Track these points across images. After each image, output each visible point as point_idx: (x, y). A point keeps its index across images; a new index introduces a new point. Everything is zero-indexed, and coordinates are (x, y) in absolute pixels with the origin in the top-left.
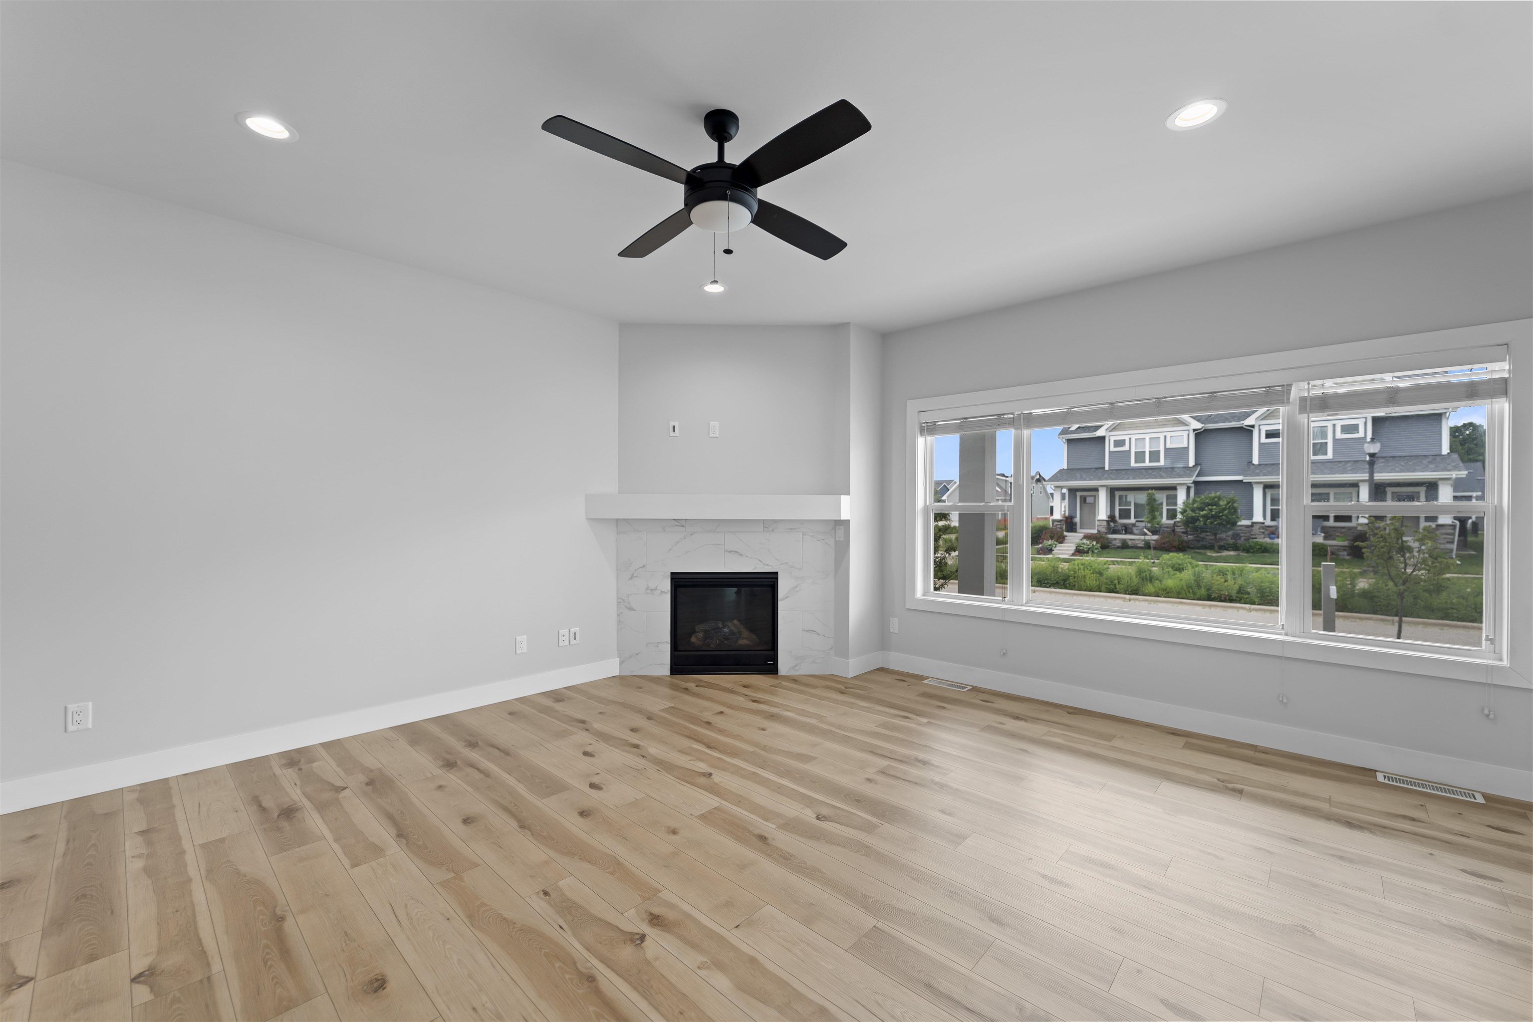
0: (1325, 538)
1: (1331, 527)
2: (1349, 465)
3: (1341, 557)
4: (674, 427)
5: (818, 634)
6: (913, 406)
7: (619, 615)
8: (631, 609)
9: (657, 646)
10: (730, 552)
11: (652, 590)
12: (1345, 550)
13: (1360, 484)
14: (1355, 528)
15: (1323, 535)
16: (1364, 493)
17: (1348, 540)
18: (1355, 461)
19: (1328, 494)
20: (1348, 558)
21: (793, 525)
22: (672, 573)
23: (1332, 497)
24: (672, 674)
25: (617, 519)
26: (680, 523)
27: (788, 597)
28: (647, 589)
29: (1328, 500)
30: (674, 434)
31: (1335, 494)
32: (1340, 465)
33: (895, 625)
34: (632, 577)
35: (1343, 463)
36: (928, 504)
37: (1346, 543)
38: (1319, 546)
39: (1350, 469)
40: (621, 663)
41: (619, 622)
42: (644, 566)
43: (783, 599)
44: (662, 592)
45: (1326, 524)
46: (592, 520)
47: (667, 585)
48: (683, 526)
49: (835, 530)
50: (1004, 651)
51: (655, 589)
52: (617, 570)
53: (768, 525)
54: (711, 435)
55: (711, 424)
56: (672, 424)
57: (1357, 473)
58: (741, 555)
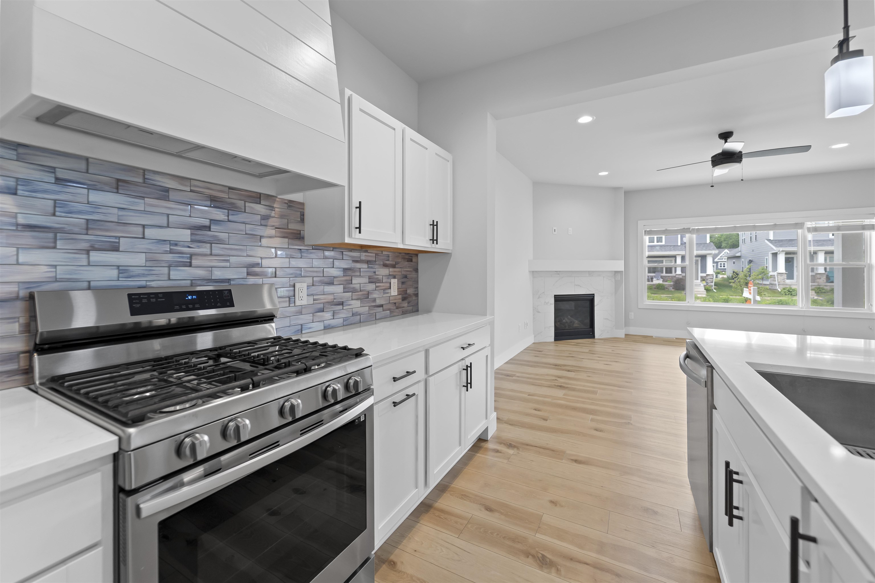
0: (663, 281)
1: (664, 276)
2: (672, 247)
3: (670, 290)
4: (555, 230)
5: (609, 320)
6: (641, 223)
7: (533, 315)
8: (539, 312)
9: (549, 328)
10: (577, 285)
11: (547, 303)
12: (671, 287)
13: (677, 256)
14: (675, 277)
15: (662, 280)
16: (679, 260)
17: (673, 282)
18: (674, 246)
19: (663, 261)
20: (673, 290)
21: (599, 273)
22: (555, 295)
23: (664, 262)
24: (555, 341)
25: (533, 271)
26: (557, 272)
27: (598, 305)
28: (545, 302)
29: (663, 263)
30: (554, 233)
31: (666, 261)
32: (668, 247)
33: (632, 315)
34: (539, 298)
35: (669, 246)
37: (672, 283)
38: (661, 285)
39: (672, 249)
40: (535, 337)
41: (534, 318)
42: (544, 292)
43: (596, 306)
44: (551, 304)
45: (662, 275)
46: (529, 271)
47: (553, 301)
48: (558, 274)
49: (615, 275)
50: (689, 322)
51: (548, 303)
52: (533, 294)
53: (590, 273)
54: (569, 234)
55: (569, 229)
56: (554, 228)
57: (675, 251)
58: (581, 287)
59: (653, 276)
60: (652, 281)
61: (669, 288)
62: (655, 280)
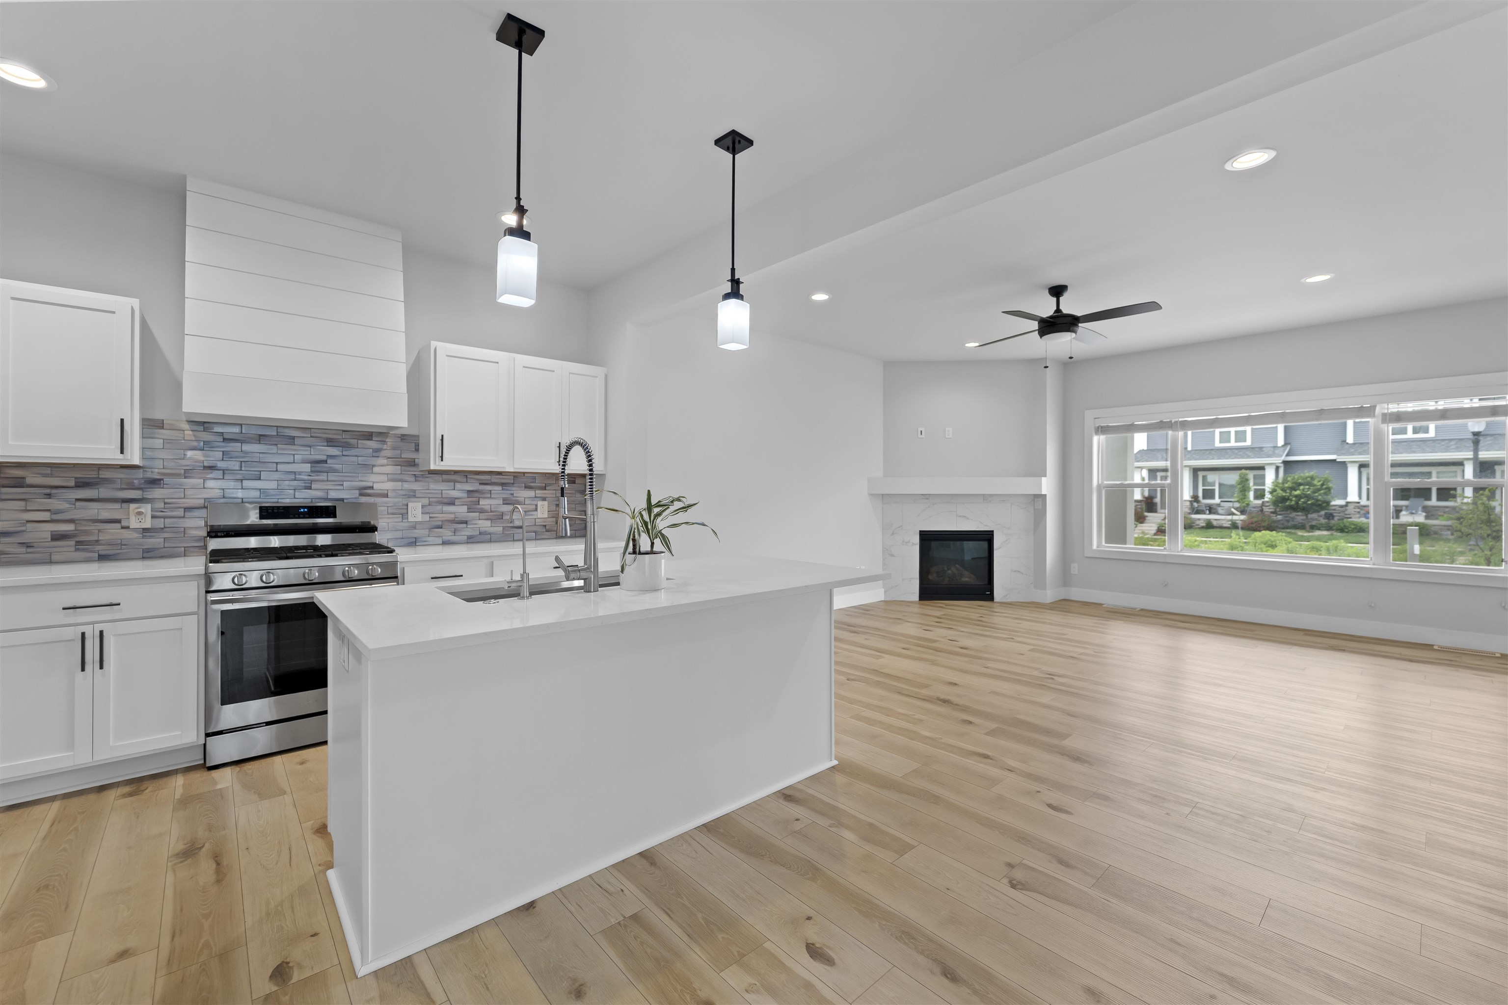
0: (1427, 517)
1: (1432, 507)
2: (1453, 443)
3: (1444, 537)
4: (921, 431)
5: (1022, 574)
6: (1089, 415)
7: (884, 559)
8: (892, 555)
9: (910, 581)
10: (960, 516)
11: (906, 542)
12: (1447, 529)
13: (1465, 463)
14: (1458, 508)
15: (1424, 514)
16: (1469, 471)
17: (1451, 519)
18: (1458, 440)
19: (1431, 472)
20: (1452, 537)
21: (1003, 498)
22: (920, 531)
23: (1434, 474)
24: (920, 600)
25: (883, 495)
26: (926, 497)
27: (1000, 548)
28: (903, 542)
29: (1431, 477)
30: (920, 436)
31: (1438, 473)
32: (1443, 443)
33: (1075, 568)
34: (893, 534)
35: (1447, 441)
36: (1100, 483)
37: (1450, 522)
39: (1454, 447)
40: (885, 592)
41: (884, 564)
42: (901, 526)
43: (997, 549)
44: (913, 544)
45: (1428, 503)
46: (871, 495)
47: (917, 539)
48: (927, 499)
49: (1034, 501)
50: (1166, 583)
51: (909, 542)
52: (883, 529)
53: (986, 498)
54: (947, 437)
55: (947, 429)
56: (920, 429)
57: (1461, 451)
58: (968, 518)
59: (1402, 506)
60: (1398, 517)
61: (1443, 533)
62: (1404, 515)
